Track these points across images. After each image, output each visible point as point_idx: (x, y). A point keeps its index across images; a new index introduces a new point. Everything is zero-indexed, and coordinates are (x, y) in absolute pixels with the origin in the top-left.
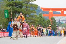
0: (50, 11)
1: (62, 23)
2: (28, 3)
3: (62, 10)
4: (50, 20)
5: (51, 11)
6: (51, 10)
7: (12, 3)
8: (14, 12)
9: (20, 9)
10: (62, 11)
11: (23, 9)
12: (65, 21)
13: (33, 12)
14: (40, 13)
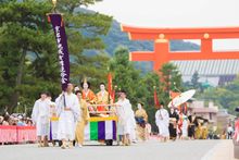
0: (158, 41)
1: (206, 87)
2: (71, 10)
3: (206, 36)
4: (160, 74)
5: (162, 40)
6: (162, 36)
7: (11, 12)
8: (19, 46)
9: (41, 33)
10: (203, 40)
12: (217, 79)
13: (94, 43)
14: (118, 49)
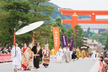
1: (93, 33)
2: (38, 4)
5: (75, 15)
7: (13, 5)
9: (24, 13)
11: (29, 13)
12: (98, 30)
